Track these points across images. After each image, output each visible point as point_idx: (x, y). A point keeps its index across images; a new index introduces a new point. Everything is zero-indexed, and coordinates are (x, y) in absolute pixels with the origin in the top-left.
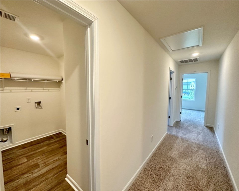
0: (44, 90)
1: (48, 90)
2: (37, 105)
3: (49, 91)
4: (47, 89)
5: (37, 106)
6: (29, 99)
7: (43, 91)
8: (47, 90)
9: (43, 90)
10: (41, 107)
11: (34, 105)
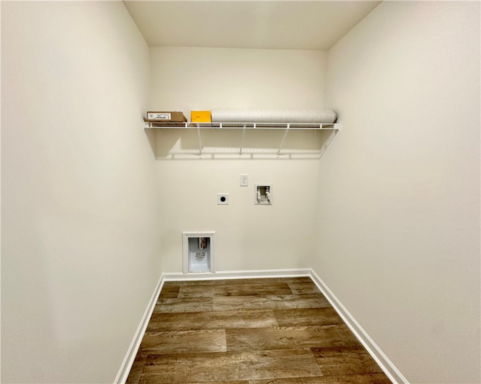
0: (279, 154)
1: (290, 154)
2: (261, 195)
3: (290, 158)
4: (287, 151)
5: (259, 198)
6: (245, 178)
7: (278, 159)
8: (287, 156)
9: (276, 156)
10: (269, 200)
11: (254, 193)
